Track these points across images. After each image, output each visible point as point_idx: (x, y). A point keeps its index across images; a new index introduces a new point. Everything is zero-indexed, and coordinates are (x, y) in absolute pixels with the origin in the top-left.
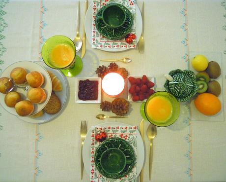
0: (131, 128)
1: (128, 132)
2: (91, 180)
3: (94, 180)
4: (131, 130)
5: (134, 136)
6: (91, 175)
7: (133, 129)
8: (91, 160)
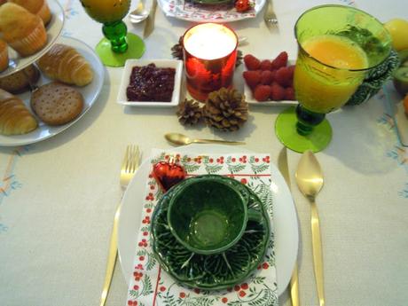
0: (257, 160)
1: (248, 170)
2: (130, 298)
3: (141, 299)
4: (256, 164)
5: (265, 180)
6: (132, 282)
7: (261, 163)
8: (140, 240)
